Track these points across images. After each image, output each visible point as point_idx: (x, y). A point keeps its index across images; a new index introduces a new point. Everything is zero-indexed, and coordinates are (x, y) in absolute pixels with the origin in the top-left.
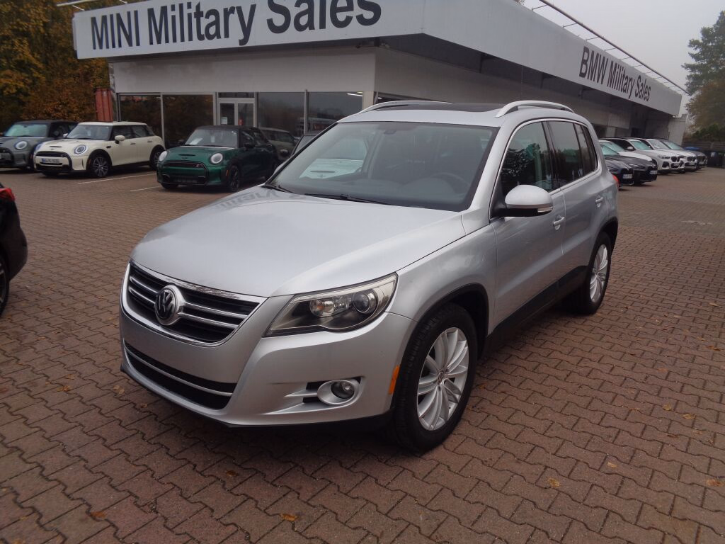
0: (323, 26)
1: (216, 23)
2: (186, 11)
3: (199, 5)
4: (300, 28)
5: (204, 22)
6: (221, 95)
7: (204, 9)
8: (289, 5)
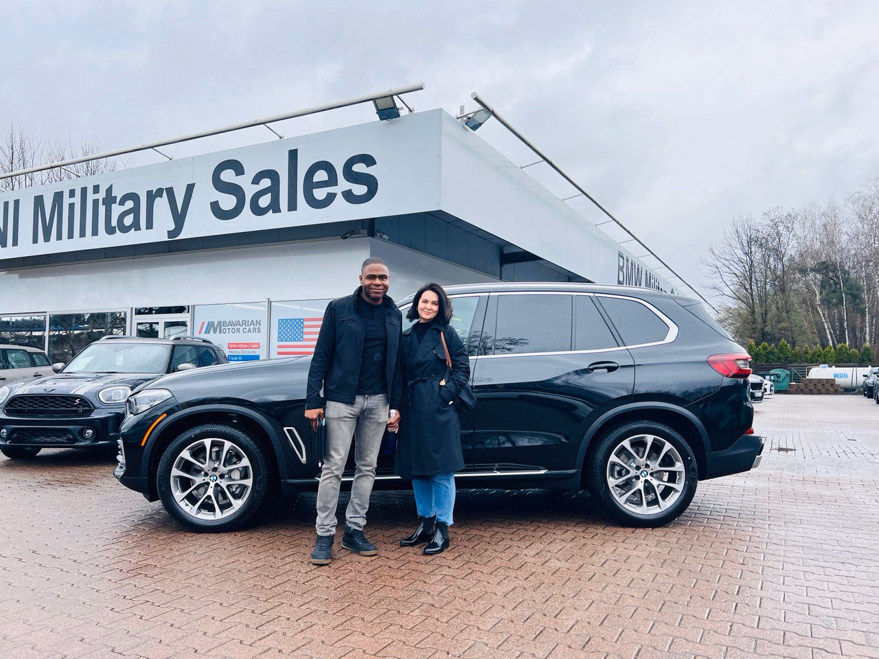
0: (292, 206)
1: (135, 211)
2: (91, 197)
3: (111, 188)
4: (258, 211)
5: (117, 210)
6: (139, 312)
7: (118, 193)
8: (245, 182)
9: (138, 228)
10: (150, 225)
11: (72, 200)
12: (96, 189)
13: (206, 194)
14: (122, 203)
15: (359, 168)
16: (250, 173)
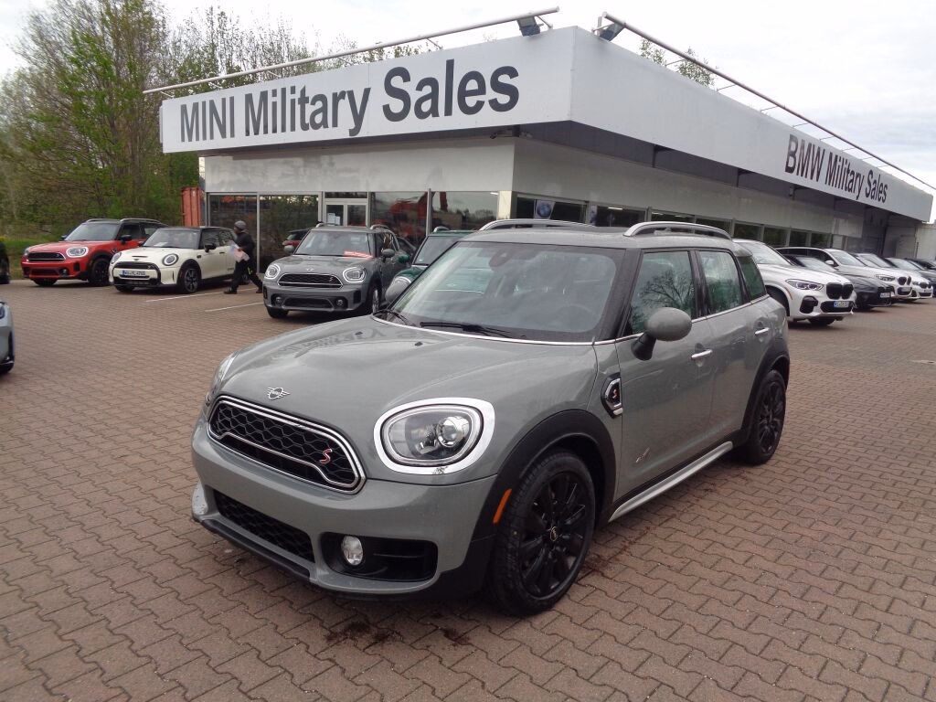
0: (448, 112)
1: (324, 110)
2: (289, 97)
3: (305, 88)
4: (420, 114)
5: (310, 109)
6: (329, 195)
7: (310, 94)
8: (410, 88)
9: (326, 126)
10: (335, 124)
11: (274, 99)
12: (293, 90)
13: (379, 98)
14: (313, 103)
15: (504, 79)
16: (415, 80)
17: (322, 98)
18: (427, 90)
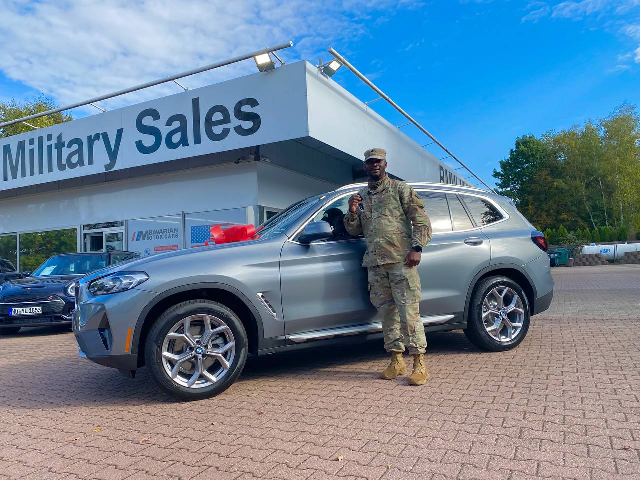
0: (198, 141)
1: (80, 151)
2: (46, 143)
3: (61, 135)
4: (171, 146)
5: (66, 152)
6: (86, 227)
7: (66, 139)
8: (160, 124)
9: (82, 165)
10: (91, 162)
11: (32, 147)
12: (50, 138)
13: (132, 136)
14: (70, 146)
15: (246, 109)
16: (164, 118)
17: (78, 141)
18: (177, 125)
